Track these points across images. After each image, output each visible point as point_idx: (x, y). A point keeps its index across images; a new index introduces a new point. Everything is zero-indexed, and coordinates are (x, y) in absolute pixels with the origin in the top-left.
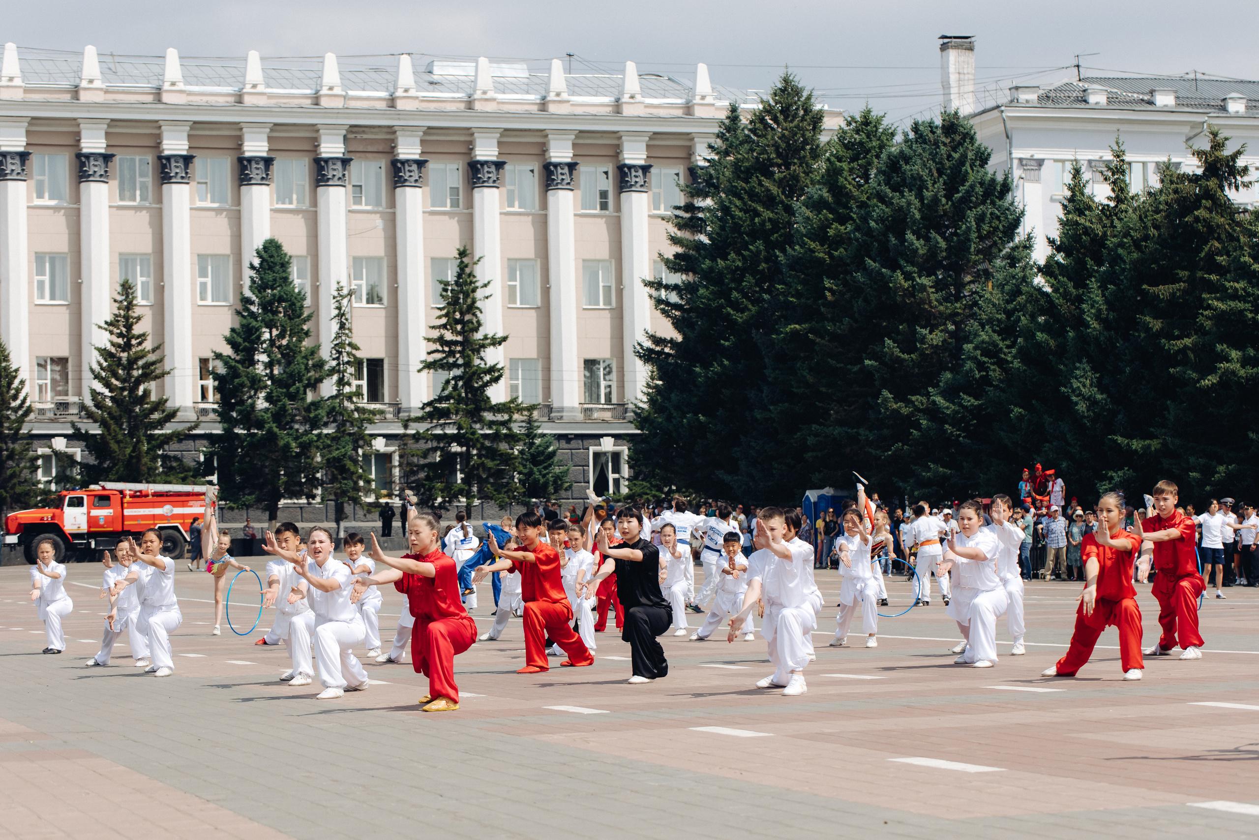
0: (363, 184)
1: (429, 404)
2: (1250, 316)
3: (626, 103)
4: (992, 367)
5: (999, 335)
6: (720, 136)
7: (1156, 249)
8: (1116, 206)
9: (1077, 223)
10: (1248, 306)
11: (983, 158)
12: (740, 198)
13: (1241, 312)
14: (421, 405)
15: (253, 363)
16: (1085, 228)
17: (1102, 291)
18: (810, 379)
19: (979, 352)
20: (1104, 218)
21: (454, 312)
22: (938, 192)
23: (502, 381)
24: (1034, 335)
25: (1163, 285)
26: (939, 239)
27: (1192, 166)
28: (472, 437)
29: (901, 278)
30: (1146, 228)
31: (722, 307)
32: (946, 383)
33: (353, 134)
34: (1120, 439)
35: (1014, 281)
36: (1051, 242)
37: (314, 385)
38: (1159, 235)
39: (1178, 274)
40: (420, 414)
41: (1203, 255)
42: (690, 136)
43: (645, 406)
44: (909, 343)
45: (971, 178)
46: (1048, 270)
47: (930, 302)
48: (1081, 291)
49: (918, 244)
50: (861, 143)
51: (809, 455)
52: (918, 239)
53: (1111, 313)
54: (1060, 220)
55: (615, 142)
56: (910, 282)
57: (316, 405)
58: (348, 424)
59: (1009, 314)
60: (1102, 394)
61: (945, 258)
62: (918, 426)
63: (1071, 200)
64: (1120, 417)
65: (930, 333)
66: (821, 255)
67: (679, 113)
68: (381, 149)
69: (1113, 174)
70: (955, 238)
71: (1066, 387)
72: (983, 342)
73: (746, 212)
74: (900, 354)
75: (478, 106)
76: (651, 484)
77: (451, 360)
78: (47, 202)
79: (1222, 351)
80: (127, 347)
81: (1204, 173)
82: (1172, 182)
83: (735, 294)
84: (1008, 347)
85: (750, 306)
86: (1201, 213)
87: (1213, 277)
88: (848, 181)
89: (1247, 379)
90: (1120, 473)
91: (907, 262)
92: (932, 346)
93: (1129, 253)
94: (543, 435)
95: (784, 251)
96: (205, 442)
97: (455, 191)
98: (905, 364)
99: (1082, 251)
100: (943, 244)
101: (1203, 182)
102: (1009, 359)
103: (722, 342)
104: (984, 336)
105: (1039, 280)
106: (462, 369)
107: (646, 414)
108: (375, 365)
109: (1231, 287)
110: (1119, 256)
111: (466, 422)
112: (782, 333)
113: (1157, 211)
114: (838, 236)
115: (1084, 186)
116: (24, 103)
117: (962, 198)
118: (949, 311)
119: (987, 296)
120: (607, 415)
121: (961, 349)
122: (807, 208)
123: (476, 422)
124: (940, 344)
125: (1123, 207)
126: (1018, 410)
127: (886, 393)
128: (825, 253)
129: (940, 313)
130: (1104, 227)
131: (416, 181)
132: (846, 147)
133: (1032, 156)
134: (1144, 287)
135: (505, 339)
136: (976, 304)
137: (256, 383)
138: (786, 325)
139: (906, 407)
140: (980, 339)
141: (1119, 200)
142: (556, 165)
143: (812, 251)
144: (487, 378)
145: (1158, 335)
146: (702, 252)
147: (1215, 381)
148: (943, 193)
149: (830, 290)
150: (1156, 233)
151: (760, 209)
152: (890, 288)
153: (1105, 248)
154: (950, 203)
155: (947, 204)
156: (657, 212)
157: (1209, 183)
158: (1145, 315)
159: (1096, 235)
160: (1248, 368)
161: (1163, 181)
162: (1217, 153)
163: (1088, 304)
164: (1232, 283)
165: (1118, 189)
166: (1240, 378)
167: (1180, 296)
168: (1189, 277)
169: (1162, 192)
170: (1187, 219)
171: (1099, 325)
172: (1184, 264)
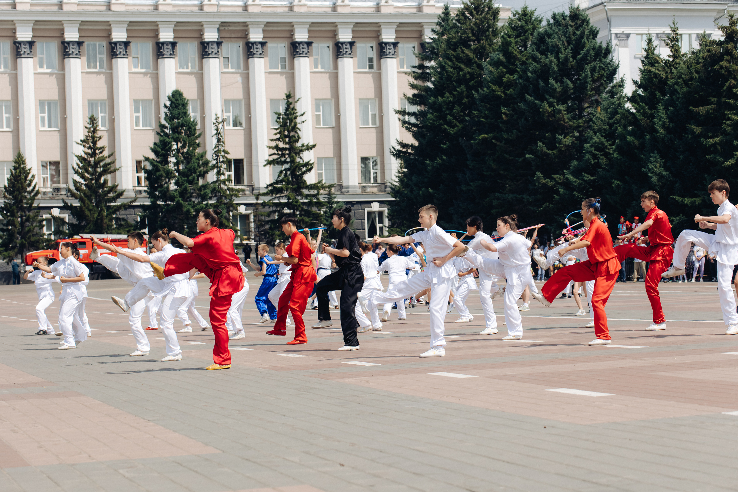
0: (229, 56)
1: (271, 185)
3: (383, 6)
4: (601, 157)
5: (605, 138)
6: (439, 24)
7: (698, 85)
8: (673, 61)
9: (650, 71)
11: (594, 34)
12: (451, 61)
14: (266, 186)
15: (167, 163)
16: (655, 74)
17: (666, 111)
18: (494, 166)
19: (593, 149)
20: (666, 68)
21: (284, 131)
22: (568, 54)
23: (313, 171)
24: (625, 138)
25: (702, 106)
26: (569, 82)
27: (718, 35)
28: (296, 204)
29: (547, 106)
30: (691, 73)
31: (441, 125)
32: (574, 167)
33: (223, 27)
34: (677, 198)
35: (613, 106)
36: (635, 83)
37: (203, 175)
38: (699, 77)
39: (710, 100)
40: (265, 191)
41: (725, 88)
42: (421, 25)
43: (397, 184)
44: (552, 144)
45: (588, 46)
46: (633, 99)
47: (564, 120)
48: (653, 111)
49: (556, 85)
50: (522, 27)
51: (494, 211)
52: (556, 83)
53: (671, 124)
54: (640, 70)
55: (377, 29)
56: (552, 108)
57: (204, 187)
58: (223, 198)
59: (611, 125)
60: (666, 171)
61: (572, 94)
62: (558, 193)
63: (647, 57)
64: (677, 185)
65: (564, 138)
66: (499, 93)
67: (414, 11)
68: (239, 35)
69: (671, 42)
70: (578, 82)
71: (645, 168)
72: (596, 142)
73: (454, 68)
74: (547, 151)
75: (296, 9)
76: (401, 229)
77: (283, 159)
78: (45, 70)
80: (94, 154)
81: (725, 40)
82: (706, 46)
83: (449, 117)
84: (610, 145)
85: (458, 124)
86: (724, 63)
87: (732, 101)
88: (515, 49)
90: (678, 218)
91: (550, 96)
92: (565, 145)
93: (681, 88)
94: (338, 202)
95: (477, 91)
96: (141, 210)
97: (283, 60)
98: (550, 156)
99: (653, 87)
100: (571, 85)
101: (725, 45)
102: (611, 152)
103: (442, 145)
104: (596, 139)
105: (628, 105)
106: (289, 164)
107: (397, 189)
108: (239, 163)
110: (676, 90)
111: (292, 195)
112: (477, 139)
113: (698, 63)
114: (509, 82)
115: (654, 49)
116: (31, 13)
117: (582, 57)
118: (575, 125)
119: (598, 115)
120: (375, 190)
121: (583, 147)
122: (491, 65)
123: (298, 195)
124: (570, 144)
125: (677, 61)
126: (617, 182)
127: (539, 174)
128: (501, 92)
129: (570, 126)
130: (666, 73)
131: (260, 54)
132: (514, 29)
133: (623, 32)
134: (691, 108)
135: (314, 146)
136: (591, 120)
137: (169, 175)
138: (479, 135)
139: (551, 181)
140: (594, 141)
141: (675, 57)
142: (342, 43)
143: (494, 91)
144: (304, 169)
145: (700, 135)
146: (429, 93)
147: (733, 163)
148: (571, 55)
149: (505, 114)
150: (697, 76)
151: (463, 66)
152: (540, 112)
153: (667, 86)
154: (575, 61)
155: (573, 61)
156: (402, 70)
157: (728, 46)
158: (691, 125)
159: (663, 78)
161: (701, 45)
162: (733, 28)
163: (657, 119)
165: (674, 50)
167: (712, 113)
168: (717, 101)
169: (701, 51)
170: (715, 67)
171: (664, 131)
172: (714, 93)
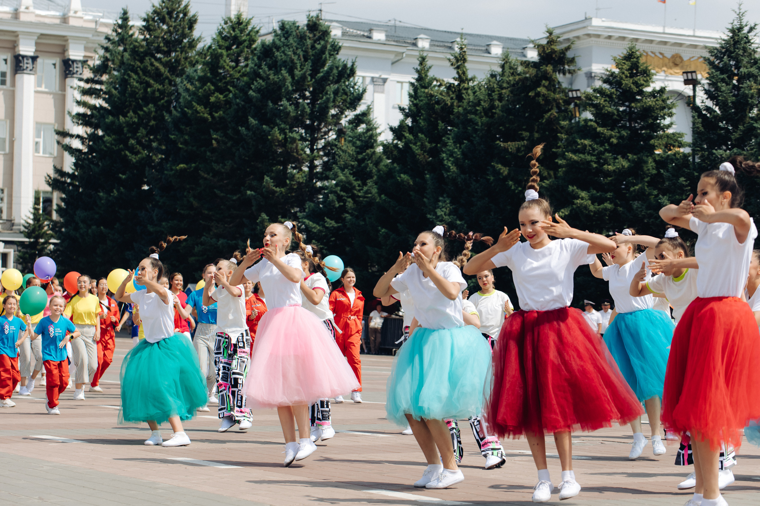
2: (595, 165)
3: (22, 12)
4: (350, 200)
5: (354, 177)
6: (114, 31)
8: (459, 85)
10: (594, 158)
11: (336, 49)
12: (136, 73)
13: (589, 163)
17: (459, 145)
18: (195, 204)
20: (451, 93)
22: (305, 71)
25: (511, 142)
29: (277, 132)
30: (492, 100)
31: (121, 150)
32: (310, 210)
36: (402, 109)
39: (522, 134)
41: (544, 121)
42: (65, 38)
44: (280, 180)
45: (330, 63)
46: (398, 130)
47: (298, 151)
48: (434, 145)
49: (290, 108)
50: (235, 37)
51: (192, 259)
52: (290, 105)
53: (467, 161)
54: (410, 94)
55: (13, 39)
56: (284, 136)
59: (361, 162)
60: (460, 220)
63: (418, 80)
65: (299, 173)
66: (206, 115)
67: (58, 21)
69: (458, 61)
70: (318, 106)
71: (431, 215)
72: (341, 181)
73: (141, 83)
74: (274, 188)
79: (573, 191)
81: (539, 60)
82: (511, 68)
84: (359, 186)
85: (142, 151)
86: (541, 90)
89: (595, 213)
91: (282, 121)
92: (299, 183)
93: (481, 117)
95: (169, 112)
98: (277, 195)
99: (434, 116)
100: (307, 110)
101: (543, 68)
102: (361, 194)
103: (120, 175)
104: (342, 177)
109: (582, 143)
110: (471, 120)
112: (173, 170)
113: (502, 88)
114: (218, 102)
115: (428, 70)
117: (322, 77)
118: (310, 158)
119: (344, 148)
122: (188, 82)
124: (304, 181)
125: (463, 85)
128: (208, 114)
129: (303, 159)
130: (452, 99)
132: (225, 38)
140: (340, 178)
141: (461, 80)
143: (198, 112)
145: (506, 179)
146: (101, 111)
147: (567, 213)
148: (309, 72)
149: (216, 140)
150: (500, 104)
151: (152, 82)
152: (268, 139)
153: (453, 114)
154: (313, 80)
155: (311, 80)
156: (39, 89)
157: (547, 68)
158: (497, 163)
159: (446, 104)
160: (596, 204)
161: (503, 67)
162: (553, 47)
163: (447, 154)
164: (582, 141)
165: (460, 72)
166: (591, 211)
167: (523, 151)
168: (530, 137)
169: (503, 75)
170: (530, 94)
171: (457, 169)
172: (524, 127)
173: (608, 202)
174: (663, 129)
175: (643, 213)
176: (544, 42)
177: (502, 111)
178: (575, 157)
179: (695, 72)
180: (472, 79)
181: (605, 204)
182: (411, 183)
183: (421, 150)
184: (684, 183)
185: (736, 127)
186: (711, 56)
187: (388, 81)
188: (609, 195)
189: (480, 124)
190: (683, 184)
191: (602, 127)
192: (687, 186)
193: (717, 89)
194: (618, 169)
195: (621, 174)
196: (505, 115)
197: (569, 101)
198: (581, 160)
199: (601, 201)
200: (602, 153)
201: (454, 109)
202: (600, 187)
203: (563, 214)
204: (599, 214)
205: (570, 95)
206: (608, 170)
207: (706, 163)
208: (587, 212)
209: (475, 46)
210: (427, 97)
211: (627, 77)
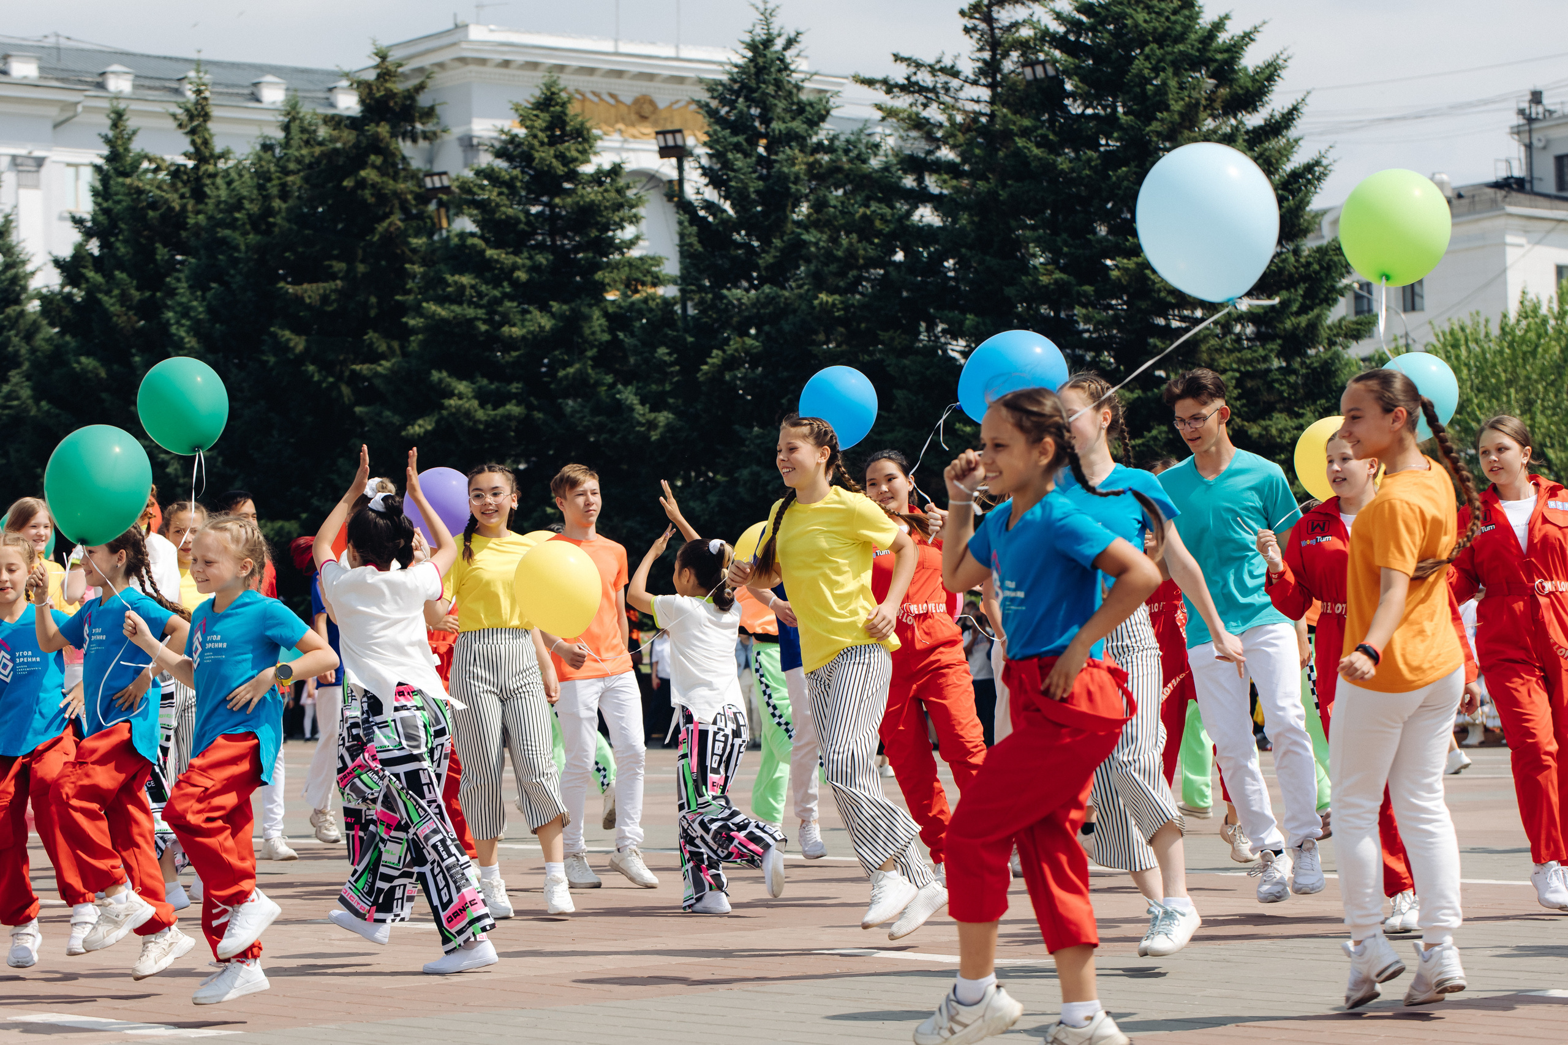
2: (483, 328)
8: (196, 168)
10: (481, 313)
13: (470, 322)
17: (200, 293)
20: (180, 185)
25: (310, 282)
30: (267, 198)
36: (78, 222)
38: (290, 209)
39: (331, 267)
41: (377, 238)
48: (148, 294)
53: (219, 323)
63: (114, 157)
69: (192, 117)
79: (441, 381)
81: (361, 115)
86: (369, 174)
89: (487, 424)
93: (245, 234)
99: (146, 233)
101: (371, 128)
109: (456, 283)
110: (224, 241)
113: (286, 172)
115: (129, 139)
125: (205, 169)
130: (182, 196)
134: (279, 285)
141: (200, 158)
145: (301, 359)
147: (429, 428)
150: (284, 206)
153: (186, 229)
157: (379, 130)
158: (282, 328)
159: (171, 209)
160: (489, 406)
161: (286, 128)
162: (388, 85)
163: (176, 312)
164: (457, 277)
165: (199, 141)
166: (480, 421)
167: (334, 301)
168: (348, 271)
169: (287, 144)
170: (345, 183)
171: (199, 343)
172: (335, 252)
173: (514, 401)
174: (619, 249)
175: (585, 423)
176: (371, 76)
177: (289, 221)
178: (442, 312)
179: (680, 131)
180: (224, 155)
181: (508, 407)
182: (103, 374)
183: (122, 306)
184: (667, 358)
185: (766, 242)
186: (713, 97)
187: (47, 163)
188: (515, 387)
189: (243, 248)
190: (665, 362)
191: (496, 248)
192: (672, 364)
193: (727, 165)
194: (532, 333)
195: (538, 343)
196: (295, 227)
197: (425, 196)
198: (454, 318)
199: (498, 400)
200: (498, 301)
201: (188, 217)
202: (496, 372)
203: (422, 430)
204: (496, 427)
205: (428, 183)
206: (511, 336)
207: (710, 317)
208: (471, 424)
209: (227, 86)
210: (129, 194)
211: (542, 144)
